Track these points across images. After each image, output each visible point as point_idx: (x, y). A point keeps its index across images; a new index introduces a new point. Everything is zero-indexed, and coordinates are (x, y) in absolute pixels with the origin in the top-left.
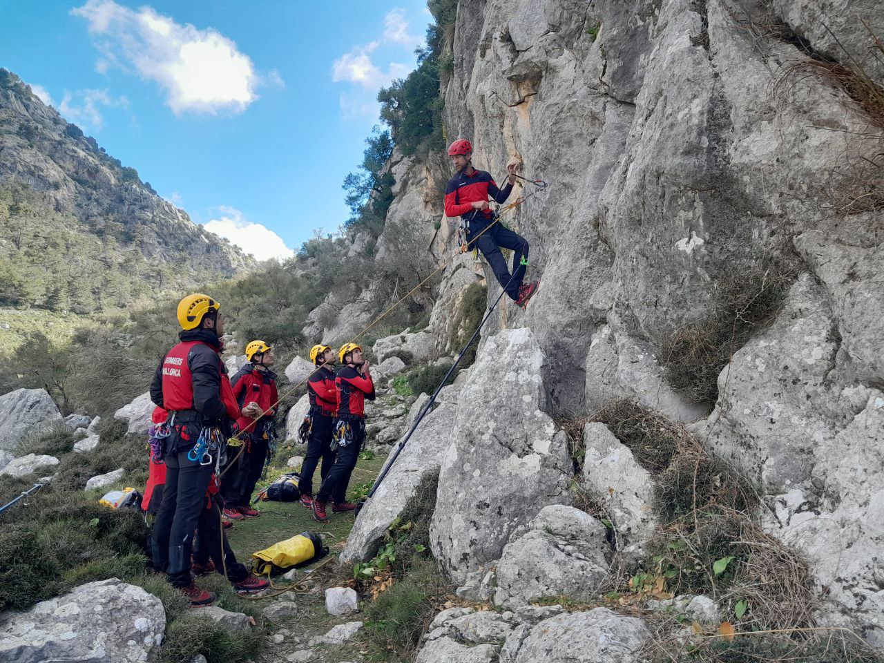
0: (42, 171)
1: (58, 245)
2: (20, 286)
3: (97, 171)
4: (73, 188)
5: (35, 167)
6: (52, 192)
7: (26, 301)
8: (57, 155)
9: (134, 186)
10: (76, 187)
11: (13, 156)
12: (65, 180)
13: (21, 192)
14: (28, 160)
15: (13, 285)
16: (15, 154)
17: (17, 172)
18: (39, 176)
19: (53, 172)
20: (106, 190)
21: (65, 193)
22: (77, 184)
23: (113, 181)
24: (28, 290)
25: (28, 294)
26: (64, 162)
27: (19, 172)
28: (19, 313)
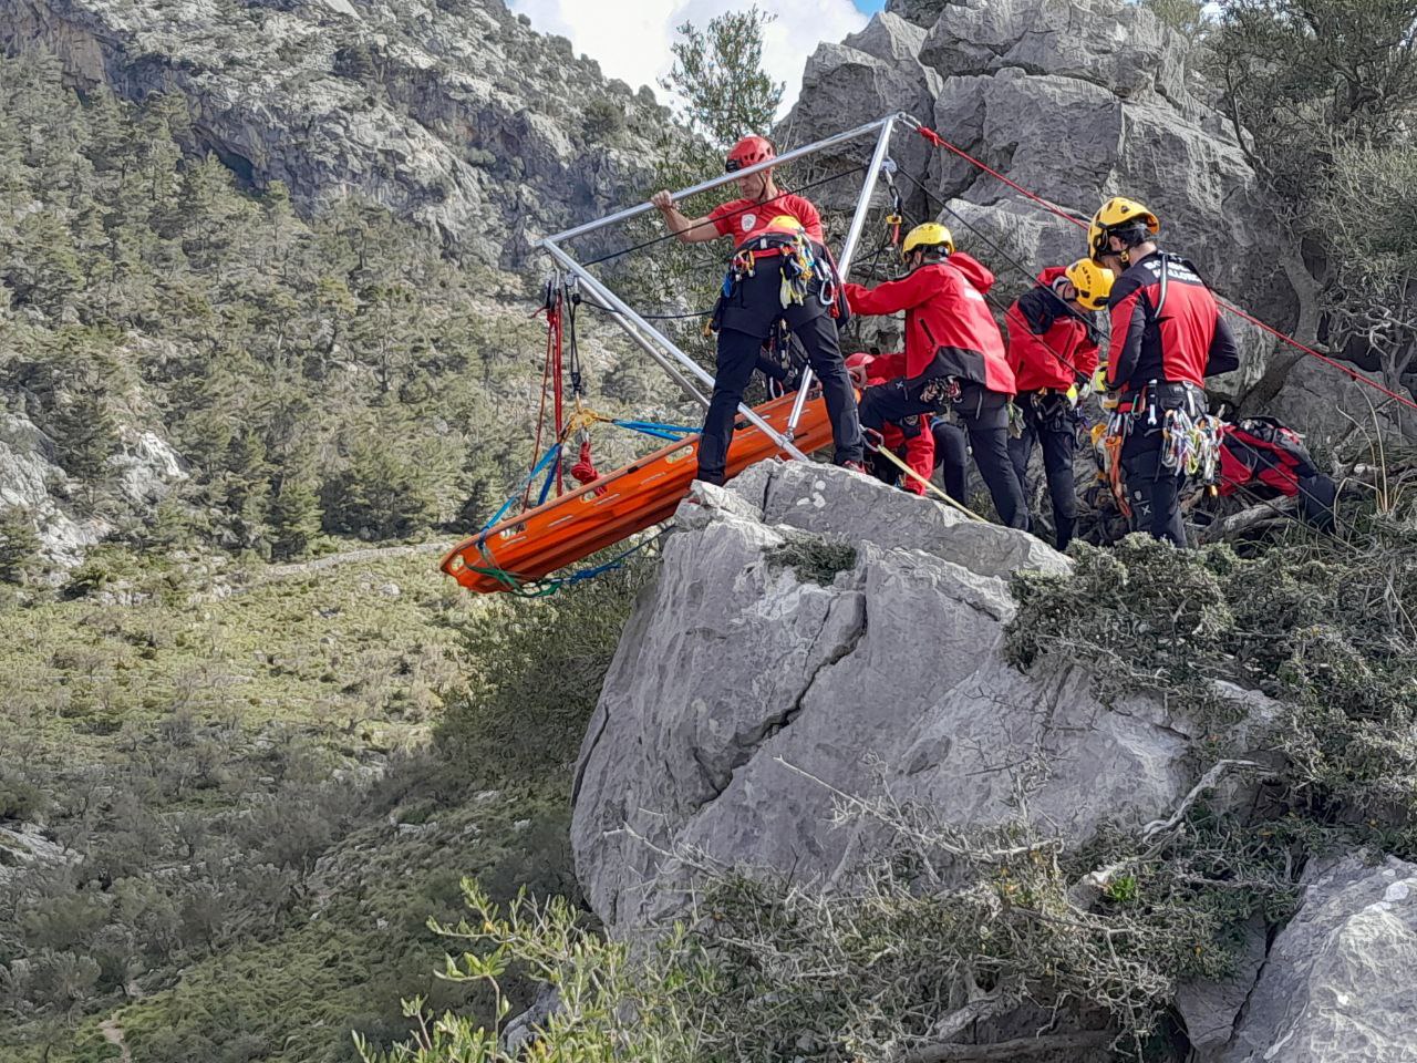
0: (402, 159)
1: (464, 360)
2: (406, 488)
3: (523, 127)
4: (474, 187)
5: (387, 153)
6: (429, 212)
7: (423, 521)
8: (429, 107)
9: (614, 154)
10: (480, 181)
11: (335, 137)
12: (455, 170)
13: (369, 232)
14: (368, 141)
15: (392, 490)
16: (340, 130)
17: (349, 176)
18: (398, 174)
19: (427, 155)
20: (549, 176)
21: (459, 206)
22: (485, 176)
23: (563, 148)
24: (424, 495)
25: (424, 505)
26: (447, 122)
27: (354, 175)
28: (411, 552)
